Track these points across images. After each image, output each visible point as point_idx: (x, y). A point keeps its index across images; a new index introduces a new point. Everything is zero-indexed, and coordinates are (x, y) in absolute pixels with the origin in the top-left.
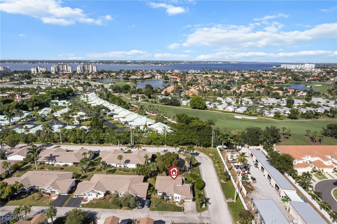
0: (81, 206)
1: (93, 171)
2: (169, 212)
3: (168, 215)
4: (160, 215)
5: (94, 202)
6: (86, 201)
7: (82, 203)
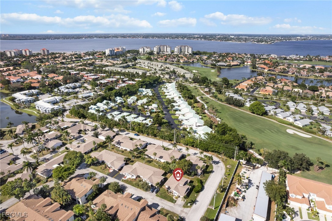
0: (121, 180)
1: (139, 158)
2: (166, 201)
3: (164, 202)
4: (159, 201)
5: (129, 180)
6: (125, 178)
7: (123, 179)
